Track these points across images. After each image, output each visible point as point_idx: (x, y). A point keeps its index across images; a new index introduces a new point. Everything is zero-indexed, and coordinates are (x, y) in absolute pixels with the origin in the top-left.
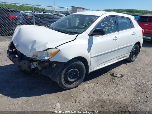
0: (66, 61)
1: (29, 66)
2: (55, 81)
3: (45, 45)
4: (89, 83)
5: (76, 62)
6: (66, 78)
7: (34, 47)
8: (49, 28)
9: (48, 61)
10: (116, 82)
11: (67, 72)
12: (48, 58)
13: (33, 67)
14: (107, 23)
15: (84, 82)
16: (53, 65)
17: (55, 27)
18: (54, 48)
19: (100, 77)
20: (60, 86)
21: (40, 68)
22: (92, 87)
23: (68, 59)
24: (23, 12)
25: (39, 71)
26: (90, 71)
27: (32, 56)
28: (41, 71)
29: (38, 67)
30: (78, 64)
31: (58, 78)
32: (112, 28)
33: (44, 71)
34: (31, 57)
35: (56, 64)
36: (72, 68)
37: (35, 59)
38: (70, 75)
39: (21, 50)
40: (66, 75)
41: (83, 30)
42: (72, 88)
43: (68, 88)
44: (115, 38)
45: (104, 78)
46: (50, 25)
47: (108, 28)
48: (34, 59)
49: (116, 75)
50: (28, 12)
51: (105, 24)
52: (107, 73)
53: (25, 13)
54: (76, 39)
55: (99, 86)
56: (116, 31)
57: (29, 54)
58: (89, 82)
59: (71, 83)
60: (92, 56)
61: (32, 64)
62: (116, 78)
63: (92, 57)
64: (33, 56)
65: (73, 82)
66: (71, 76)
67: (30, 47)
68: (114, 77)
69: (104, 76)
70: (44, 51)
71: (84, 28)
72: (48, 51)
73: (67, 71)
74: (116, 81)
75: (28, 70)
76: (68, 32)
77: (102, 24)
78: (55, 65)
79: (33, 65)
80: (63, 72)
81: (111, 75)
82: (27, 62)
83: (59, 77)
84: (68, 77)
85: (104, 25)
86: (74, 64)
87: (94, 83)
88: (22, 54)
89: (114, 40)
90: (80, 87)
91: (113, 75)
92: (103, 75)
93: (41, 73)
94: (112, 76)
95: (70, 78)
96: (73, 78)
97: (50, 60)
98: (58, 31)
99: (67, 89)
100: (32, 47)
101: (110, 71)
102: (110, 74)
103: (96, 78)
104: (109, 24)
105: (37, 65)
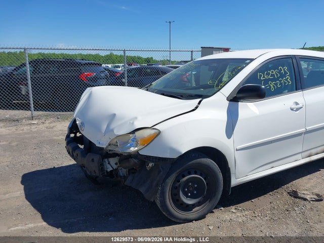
0: (175, 156)
1: (101, 165)
2: (152, 200)
3: (132, 122)
4: (234, 211)
5: (199, 160)
6: (176, 195)
7: (112, 127)
8: (147, 90)
9: (137, 155)
10: (303, 213)
11: (179, 181)
12: (136, 148)
13: (110, 169)
14: (272, 72)
15: (222, 208)
16: (148, 166)
17: (161, 88)
18: (150, 127)
19: (262, 198)
20: (164, 213)
21: (123, 172)
22: (240, 220)
23: (179, 152)
24: (110, 67)
25: (121, 177)
26: (235, 182)
27: (107, 144)
28: (125, 177)
29: (119, 168)
30: (203, 164)
31: (158, 196)
32: (285, 83)
33: (130, 178)
34: (104, 147)
35: (152, 162)
36: (190, 174)
37: (112, 151)
38: (186, 190)
39: (87, 133)
40: (176, 188)
41: (216, 89)
42: (191, 221)
43: (180, 219)
44: (295, 107)
45: (270, 201)
46: (151, 85)
47: (276, 84)
48: (110, 150)
49: (303, 196)
50: (118, 66)
51: (268, 74)
52: (279, 190)
53: (114, 68)
54: (197, 108)
55: (257, 221)
56: (296, 90)
57: (101, 141)
58: (233, 209)
59: (188, 208)
60: (238, 147)
61: (107, 162)
62: (303, 202)
63: (237, 150)
64: (110, 145)
65: (194, 206)
66: (189, 191)
67: (104, 127)
68: (298, 200)
69: (271, 197)
70: (130, 133)
71: (217, 86)
72: (137, 133)
73: (177, 180)
74: (302, 210)
75: (97, 174)
76: (182, 96)
77: (261, 76)
78: (150, 165)
79: (109, 163)
80: (170, 182)
81: (290, 195)
82: (97, 158)
83: (159, 191)
84: (181, 193)
85: (264, 77)
86: (193, 164)
87: (246, 212)
88: (90, 142)
89: (292, 109)
90: (210, 218)
91: (294, 194)
92: (271, 193)
93: (125, 181)
94: (293, 198)
95: (187, 197)
96: (193, 197)
97: (141, 153)
98: (163, 95)
99: (178, 221)
100: (108, 126)
101: (288, 185)
102: (288, 193)
103: (253, 200)
104: (277, 75)
105: (116, 164)
